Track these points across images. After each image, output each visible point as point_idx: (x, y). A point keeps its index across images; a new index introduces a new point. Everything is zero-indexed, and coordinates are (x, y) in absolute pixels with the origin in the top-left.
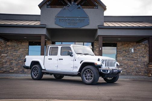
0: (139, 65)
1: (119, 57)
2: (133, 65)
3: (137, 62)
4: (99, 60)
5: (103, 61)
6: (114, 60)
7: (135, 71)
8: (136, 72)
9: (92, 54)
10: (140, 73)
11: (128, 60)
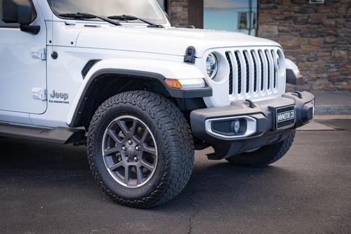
0: (343, 53)
1: (267, 23)
2: (319, 54)
3: (333, 39)
4: (190, 56)
5: (215, 60)
6: (276, 49)
7: (325, 75)
8: (330, 79)
9: (152, 19)
10: (345, 83)
11: (302, 35)
